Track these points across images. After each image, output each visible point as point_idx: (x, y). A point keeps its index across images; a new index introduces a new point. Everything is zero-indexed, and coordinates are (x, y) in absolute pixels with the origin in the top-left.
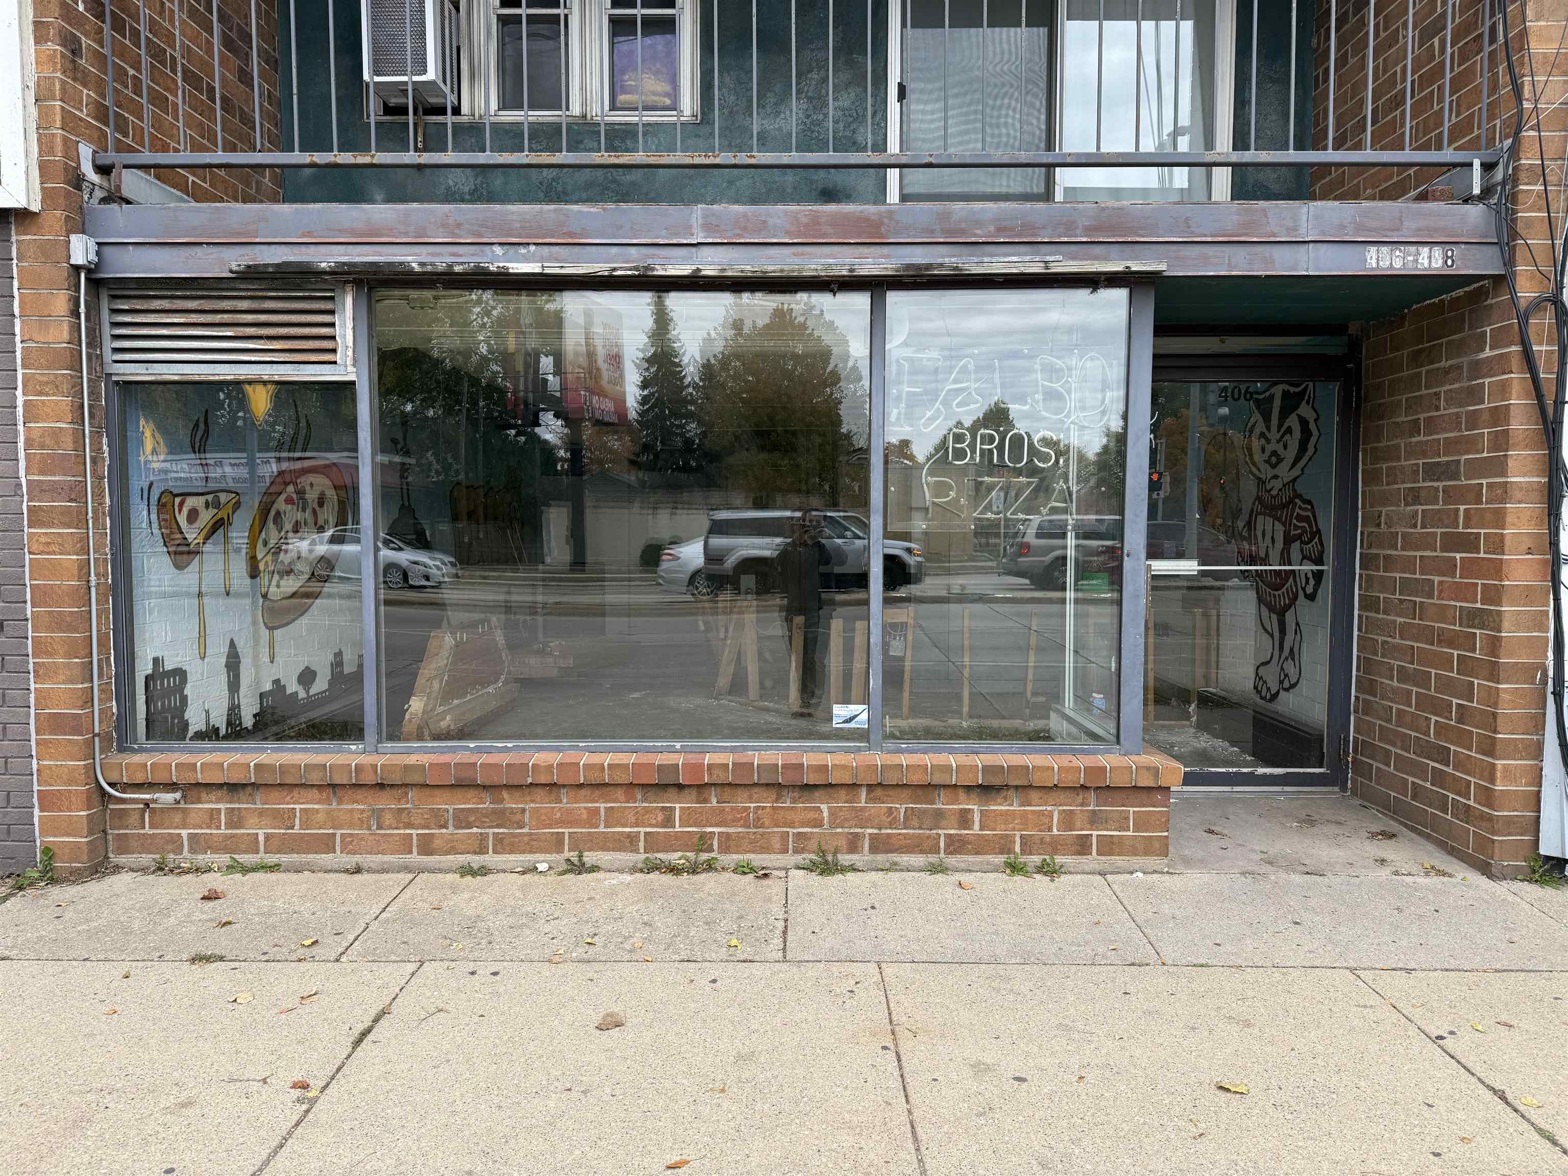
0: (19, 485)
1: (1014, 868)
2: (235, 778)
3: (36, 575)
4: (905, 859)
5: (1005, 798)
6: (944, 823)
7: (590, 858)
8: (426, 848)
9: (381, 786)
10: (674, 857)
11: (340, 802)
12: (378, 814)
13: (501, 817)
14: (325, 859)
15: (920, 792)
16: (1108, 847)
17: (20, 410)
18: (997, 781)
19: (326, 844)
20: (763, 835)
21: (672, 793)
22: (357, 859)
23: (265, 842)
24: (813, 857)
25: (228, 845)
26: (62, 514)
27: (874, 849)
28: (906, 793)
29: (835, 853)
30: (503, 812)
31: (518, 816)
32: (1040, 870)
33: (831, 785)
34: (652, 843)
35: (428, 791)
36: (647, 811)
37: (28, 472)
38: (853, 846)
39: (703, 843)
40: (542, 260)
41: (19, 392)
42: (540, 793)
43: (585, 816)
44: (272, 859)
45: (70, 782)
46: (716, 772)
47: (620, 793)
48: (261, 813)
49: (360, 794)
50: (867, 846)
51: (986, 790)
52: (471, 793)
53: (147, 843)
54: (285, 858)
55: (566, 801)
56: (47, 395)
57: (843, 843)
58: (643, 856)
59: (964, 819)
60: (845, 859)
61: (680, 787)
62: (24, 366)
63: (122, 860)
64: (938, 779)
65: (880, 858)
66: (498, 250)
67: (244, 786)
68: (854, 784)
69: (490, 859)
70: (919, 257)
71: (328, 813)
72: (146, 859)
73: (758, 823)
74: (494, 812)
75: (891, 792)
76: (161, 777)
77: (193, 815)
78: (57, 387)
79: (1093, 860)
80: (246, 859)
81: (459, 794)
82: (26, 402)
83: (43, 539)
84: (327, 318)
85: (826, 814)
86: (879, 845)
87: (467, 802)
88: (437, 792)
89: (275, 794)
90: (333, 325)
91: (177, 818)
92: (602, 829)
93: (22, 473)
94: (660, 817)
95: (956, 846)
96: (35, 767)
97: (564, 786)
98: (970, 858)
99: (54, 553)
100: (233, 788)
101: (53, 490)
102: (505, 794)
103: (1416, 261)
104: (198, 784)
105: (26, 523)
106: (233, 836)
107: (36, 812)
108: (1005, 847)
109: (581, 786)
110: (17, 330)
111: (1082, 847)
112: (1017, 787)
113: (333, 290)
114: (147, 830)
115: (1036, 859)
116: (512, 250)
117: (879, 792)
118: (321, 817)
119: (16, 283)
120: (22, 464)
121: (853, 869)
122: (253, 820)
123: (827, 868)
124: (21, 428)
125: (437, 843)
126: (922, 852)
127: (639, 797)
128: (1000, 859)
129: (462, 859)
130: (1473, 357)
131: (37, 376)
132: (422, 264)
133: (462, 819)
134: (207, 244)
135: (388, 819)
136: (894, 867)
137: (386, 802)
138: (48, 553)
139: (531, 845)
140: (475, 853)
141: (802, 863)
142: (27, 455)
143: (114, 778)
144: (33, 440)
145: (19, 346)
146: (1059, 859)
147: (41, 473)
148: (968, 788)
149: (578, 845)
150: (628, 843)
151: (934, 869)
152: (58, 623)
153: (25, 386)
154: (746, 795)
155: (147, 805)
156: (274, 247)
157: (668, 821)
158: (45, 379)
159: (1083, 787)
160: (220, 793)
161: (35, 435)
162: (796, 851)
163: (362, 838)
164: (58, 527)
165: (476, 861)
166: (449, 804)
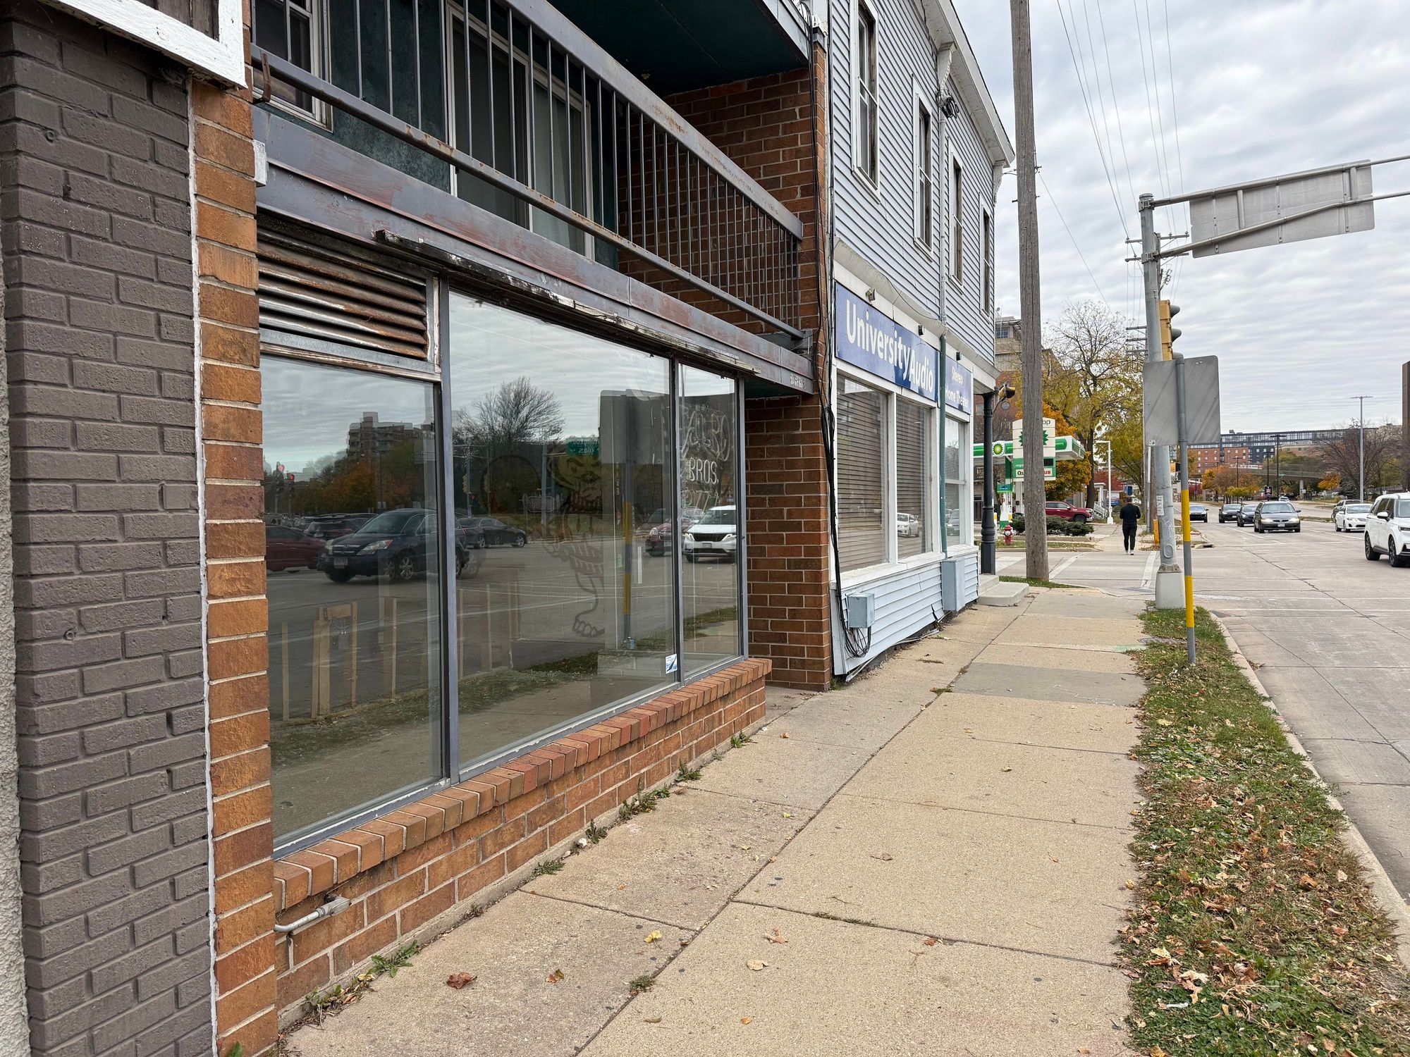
0: (195, 494)
2: (390, 852)
3: (218, 630)
11: (458, 845)
12: (483, 843)
14: (449, 915)
17: (198, 379)
19: (448, 897)
23: (402, 921)
25: (371, 944)
26: (251, 535)
37: (208, 475)
40: (567, 295)
41: (197, 351)
44: (409, 938)
45: (258, 929)
48: (397, 888)
49: (469, 830)
54: (418, 931)
56: (232, 361)
62: (203, 314)
66: (544, 279)
67: (389, 860)
70: (701, 343)
71: (449, 860)
76: (322, 884)
78: (244, 351)
80: (387, 951)
82: (206, 366)
83: (226, 575)
84: (421, 311)
89: (407, 860)
90: (424, 318)
91: (324, 936)
93: (200, 475)
99: (238, 594)
100: (373, 872)
102: (558, 786)
103: (799, 384)
105: (202, 551)
106: (375, 929)
107: (213, 998)
110: (195, 257)
113: (424, 281)
116: (550, 281)
118: (443, 868)
119: (192, 186)
120: (200, 462)
122: (391, 901)
124: (198, 406)
130: (790, 432)
131: (220, 332)
134: (350, 196)
137: (486, 830)
138: (232, 595)
142: (208, 449)
144: (216, 426)
145: (196, 282)
147: (226, 476)
152: (244, 696)
153: (205, 342)
156: (403, 221)
158: (228, 337)
160: (361, 883)
161: (218, 418)
163: (472, 876)
164: (246, 555)
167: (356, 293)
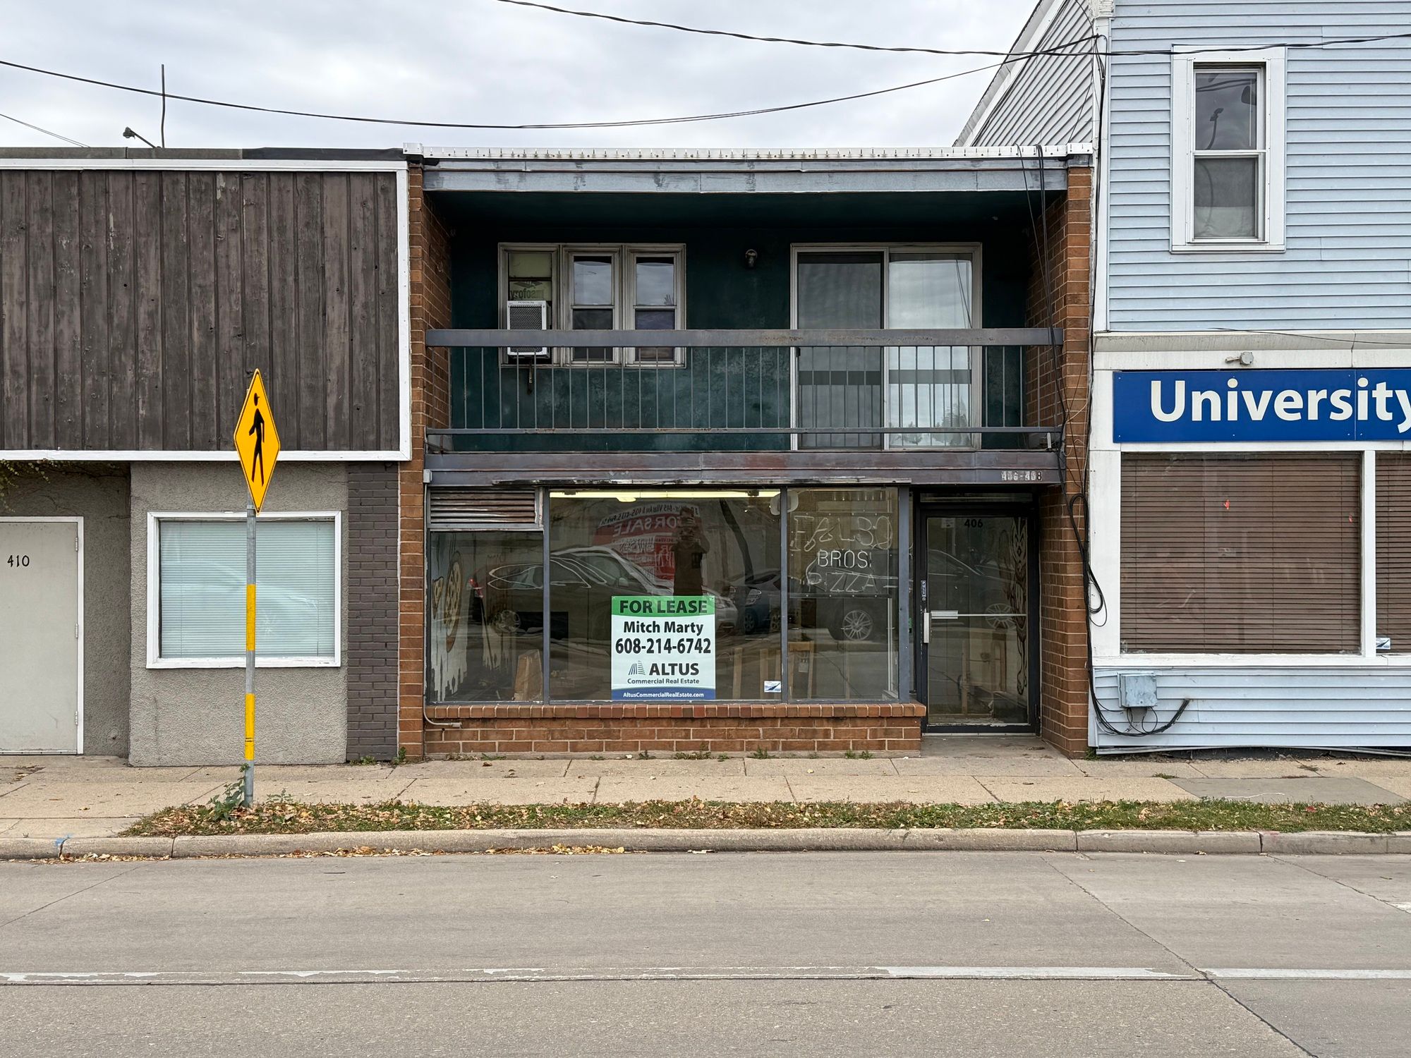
0: (397, 581)
1: (850, 756)
2: (488, 715)
3: (403, 622)
4: (799, 753)
5: (845, 724)
6: (816, 736)
7: (650, 753)
8: (574, 748)
9: (554, 719)
10: (691, 753)
11: (534, 727)
12: (552, 732)
13: (609, 734)
14: (527, 754)
15: (805, 721)
16: (893, 746)
17: (399, 547)
18: (840, 715)
19: (528, 747)
20: (732, 742)
21: (689, 722)
22: (542, 753)
23: (499, 746)
24: (756, 752)
25: (482, 748)
27: (784, 749)
28: (799, 722)
29: (766, 751)
30: (610, 731)
31: (617, 734)
32: (861, 757)
33: (764, 718)
34: (680, 746)
35: (575, 721)
36: (677, 731)
37: (401, 575)
38: (774, 748)
39: (703, 746)
40: (631, 478)
41: (399, 539)
42: (627, 722)
43: (648, 733)
44: (503, 754)
45: (415, 717)
46: (710, 712)
47: (664, 723)
48: (497, 732)
49: (544, 723)
50: (780, 747)
51: (836, 720)
52: (596, 722)
53: (442, 748)
54: (508, 754)
55: (639, 727)
56: (410, 540)
57: (769, 746)
58: (676, 753)
59: (826, 734)
60: (770, 753)
61: (693, 719)
62: (401, 528)
63: (431, 755)
64: (813, 715)
65: (787, 752)
66: (612, 473)
67: (490, 719)
68: (775, 718)
69: (604, 753)
70: (802, 476)
71: (529, 732)
72: (443, 755)
73: (729, 737)
74: (606, 731)
75: (792, 721)
76: (453, 715)
77: (465, 734)
78: (416, 537)
79: (885, 752)
80: (490, 754)
81: (590, 722)
82: (401, 544)
83: (407, 605)
84: (530, 502)
85: (761, 732)
86: (787, 747)
87: (595, 727)
88: (580, 722)
89: (504, 723)
90: (533, 506)
91: (458, 735)
92: (656, 740)
93: (399, 575)
94: (684, 734)
95: (823, 746)
96: (398, 710)
97: (638, 719)
98: (829, 752)
99: (411, 611)
100: (484, 720)
101: (412, 583)
102: (611, 723)
103: (1024, 477)
104: (470, 719)
105: (399, 598)
106: (484, 743)
107: (398, 731)
108: (846, 748)
109: (646, 719)
110: (399, 512)
111: (881, 746)
112: (850, 718)
113: (534, 491)
114: (443, 741)
115: (860, 752)
116: (618, 473)
117: (786, 721)
118: (526, 734)
119: (399, 491)
120: (399, 572)
121: (774, 757)
122: (493, 736)
123: (761, 756)
124: (399, 555)
125: (579, 746)
126: (807, 749)
127: (673, 724)
128: (845, 752)
129: (591, 754)
131: (407, 532)
132: (578, 481)
133: (591, 735)
134: (481, 471)
135: (557, 735)
136: (794, 756)
137: (556, 727)
138: (409, 611)
139: (624, 747)
140: (597, 751)
141: (750, 755)
142: (401, 568)
143: (431, 716)
144: (405, 561)
145: (399, 519)
146: (870, 752)
147: (407, 575)
148: (828, 719)
149: (645, 747)
150: (668, 746)
151: (811, 757)
152: (412, 643)
153: (401, 537)
154: (724, 723)
155: (443, 729)
157: (687, 736)
158: (410, 533)
159: (881, 718)
160: (478, 723)
161: (406, 558)
162: (747, 750)
163: (544, 744)
165: (597, 754)
166: (584, 728)
167: (495, 502)
